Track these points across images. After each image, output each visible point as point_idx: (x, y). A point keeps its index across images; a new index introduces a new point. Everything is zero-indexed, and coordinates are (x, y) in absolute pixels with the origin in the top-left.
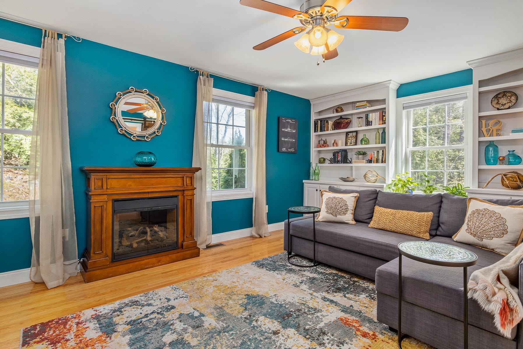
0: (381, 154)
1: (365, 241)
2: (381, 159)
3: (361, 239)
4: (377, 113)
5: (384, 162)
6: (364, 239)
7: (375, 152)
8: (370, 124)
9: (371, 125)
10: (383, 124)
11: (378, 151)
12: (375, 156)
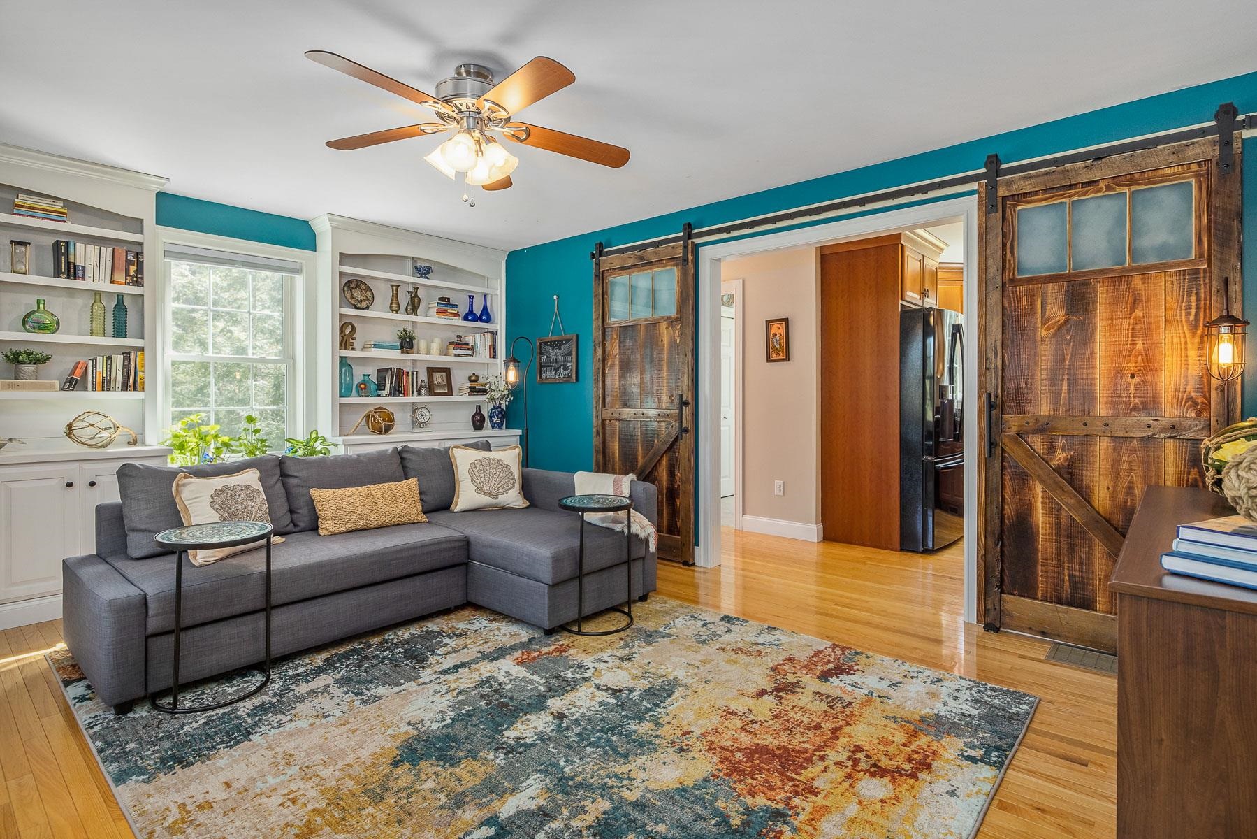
0: (120, 367)
1: (401, 551)
2: (119, 378)
3: (393, 549)
4: (103, 249)
5: (132, 388)
6: (399, 548)
7: (99, 359)
8: (80, 274)
9: (83, 278)
10: (126, 283)
11: (109, 358)
12: (99, 369)
